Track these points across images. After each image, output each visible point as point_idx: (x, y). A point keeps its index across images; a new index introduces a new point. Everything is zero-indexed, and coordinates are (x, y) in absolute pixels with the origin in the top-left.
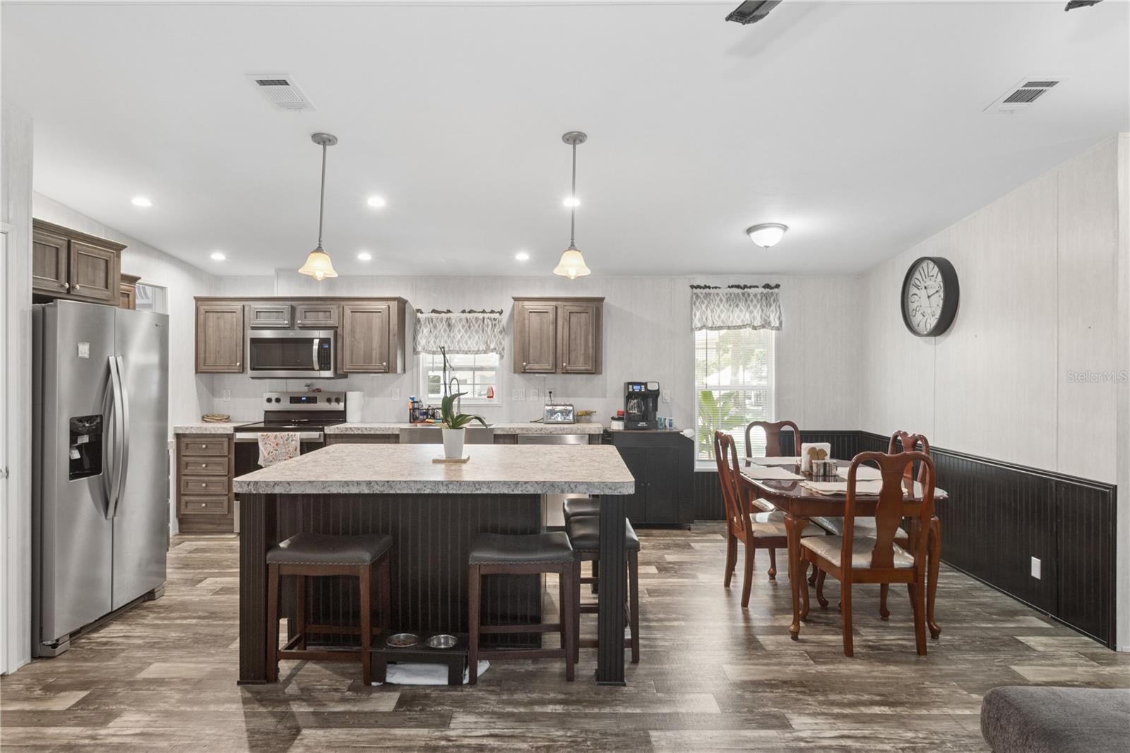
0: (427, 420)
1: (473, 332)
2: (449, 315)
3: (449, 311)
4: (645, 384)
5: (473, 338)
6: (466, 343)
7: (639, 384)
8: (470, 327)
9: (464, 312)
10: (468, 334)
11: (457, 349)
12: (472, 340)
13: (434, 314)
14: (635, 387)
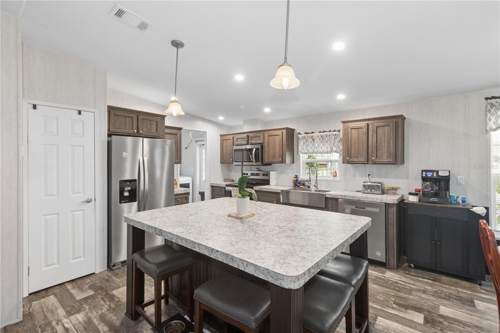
0: (300, 186)
1: (325, 142)
2: (313, 134)
3: (313, 133)
4: (437, 172)
5: (325, 145)
6: (322, 148)
7: (432, 171)
8: (323, 140)
9: (320, 132)
10: (322, 144)
11: (316, 151)
12: (324, 146)
13: (306, 135)
14: (427, 173)
